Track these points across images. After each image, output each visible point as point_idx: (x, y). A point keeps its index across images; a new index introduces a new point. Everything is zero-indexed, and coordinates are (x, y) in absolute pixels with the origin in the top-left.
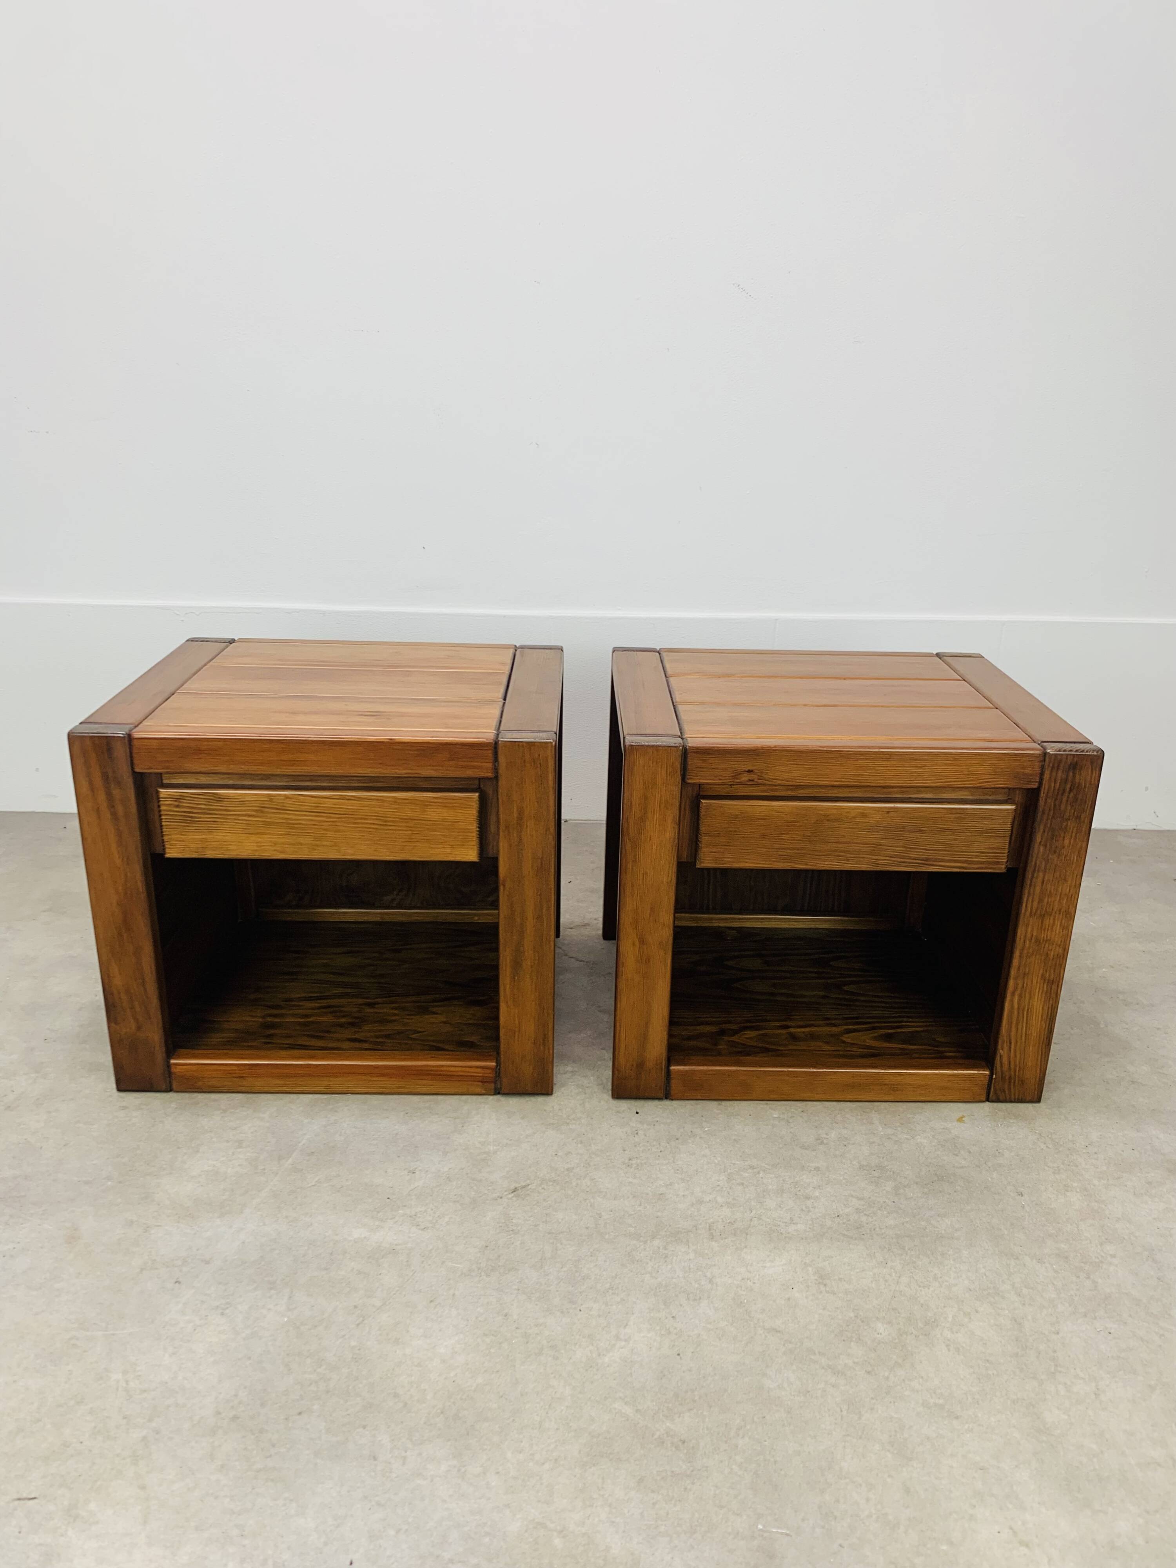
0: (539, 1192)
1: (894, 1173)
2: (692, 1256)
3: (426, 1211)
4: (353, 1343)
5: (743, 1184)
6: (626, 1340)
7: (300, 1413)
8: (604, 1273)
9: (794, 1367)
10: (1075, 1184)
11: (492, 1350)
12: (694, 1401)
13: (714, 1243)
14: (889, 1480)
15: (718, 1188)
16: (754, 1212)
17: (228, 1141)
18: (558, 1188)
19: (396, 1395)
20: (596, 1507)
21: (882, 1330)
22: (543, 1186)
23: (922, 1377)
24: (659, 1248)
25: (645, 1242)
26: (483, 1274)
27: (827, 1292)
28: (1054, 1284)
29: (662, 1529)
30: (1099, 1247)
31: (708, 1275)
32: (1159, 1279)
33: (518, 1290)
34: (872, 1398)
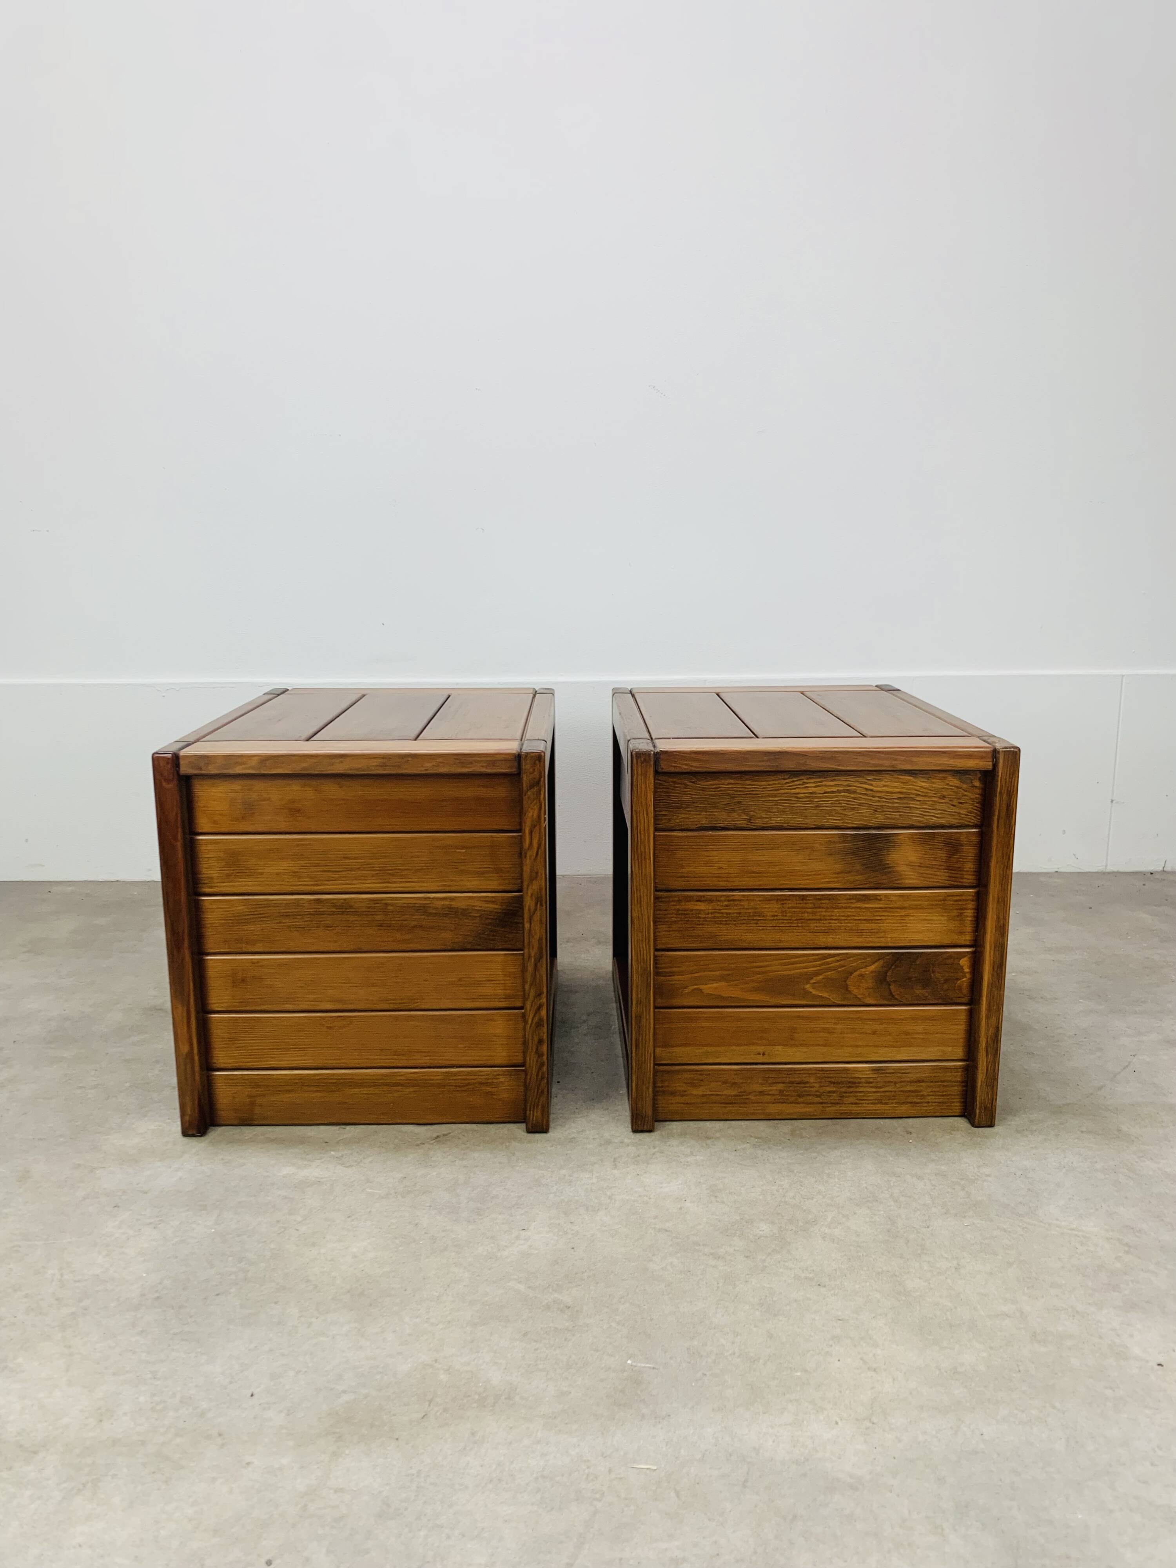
0: (459, 1140)
2: (594, 1180)
4: (272, 1246)
6: (525, 1240)
7: (218, 1295)
8: (512, 1194)
9: (679, 1255)
11: (401, 1248)
12: (582, 1279)
13: (616, 1171)
14: (755, 1329)
18: (477, 1135)
19: (308, 1281)
20: (482, 1352)
21: (765, 1228)
22: (463, 1134)
23: (796, 1259)
24: (565, 1176)
25: (553, 1172)
26: (399, 1196)
27: (717, 1201)
28: (930, 1194)
29: (541, 1367)
30: (976, 1169)
31: (609, 1193)
32: (1029, 1190)
33: (430, 1206)
34: (748, 1274)
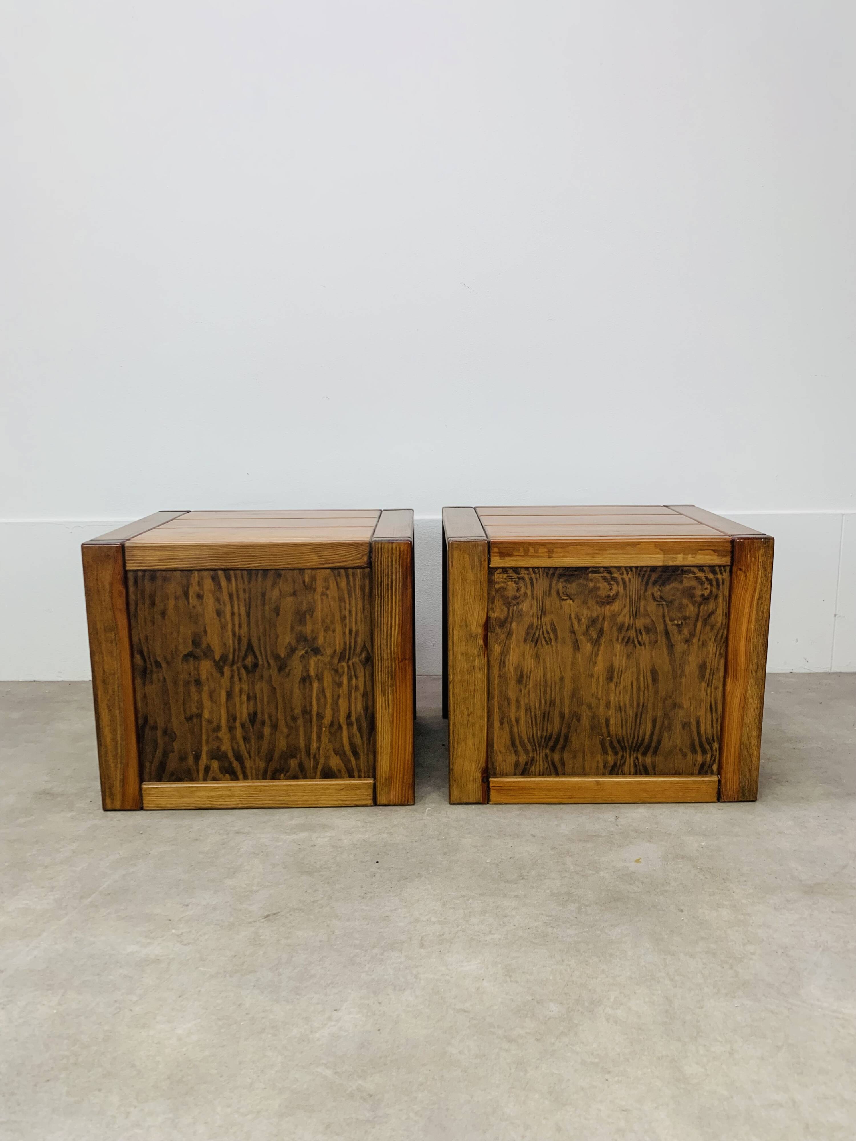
0: (287, 917)
1: (578, 897)
2: (403, 959)
3: (190, 932)
4: (106, 1028)
5: (454, 908)
6: (336, 1021)
7: (48, 1081)
8: (328, 973)
9: (475, 1037)
10: (726, 903)
11: (222, 1031)
12: (385, 1064)
13: (422, 950)
14: (544, 1122)
15: (433, 911)
16: (460, 927)
17: (43, 887)
18: (303, 914)
19: (133, 1066)
21: (554, 1009)
22: (291, 913)
23: (583, 1043)
24: (377, 954)
25: (366, 951)
26: (227, 975)
27: (511, 981)
28: (702, 973)
30: (742, 947)
31: (415, 972)
32: (791, 969)
33: (254, 986)
34: (538, 1059)
